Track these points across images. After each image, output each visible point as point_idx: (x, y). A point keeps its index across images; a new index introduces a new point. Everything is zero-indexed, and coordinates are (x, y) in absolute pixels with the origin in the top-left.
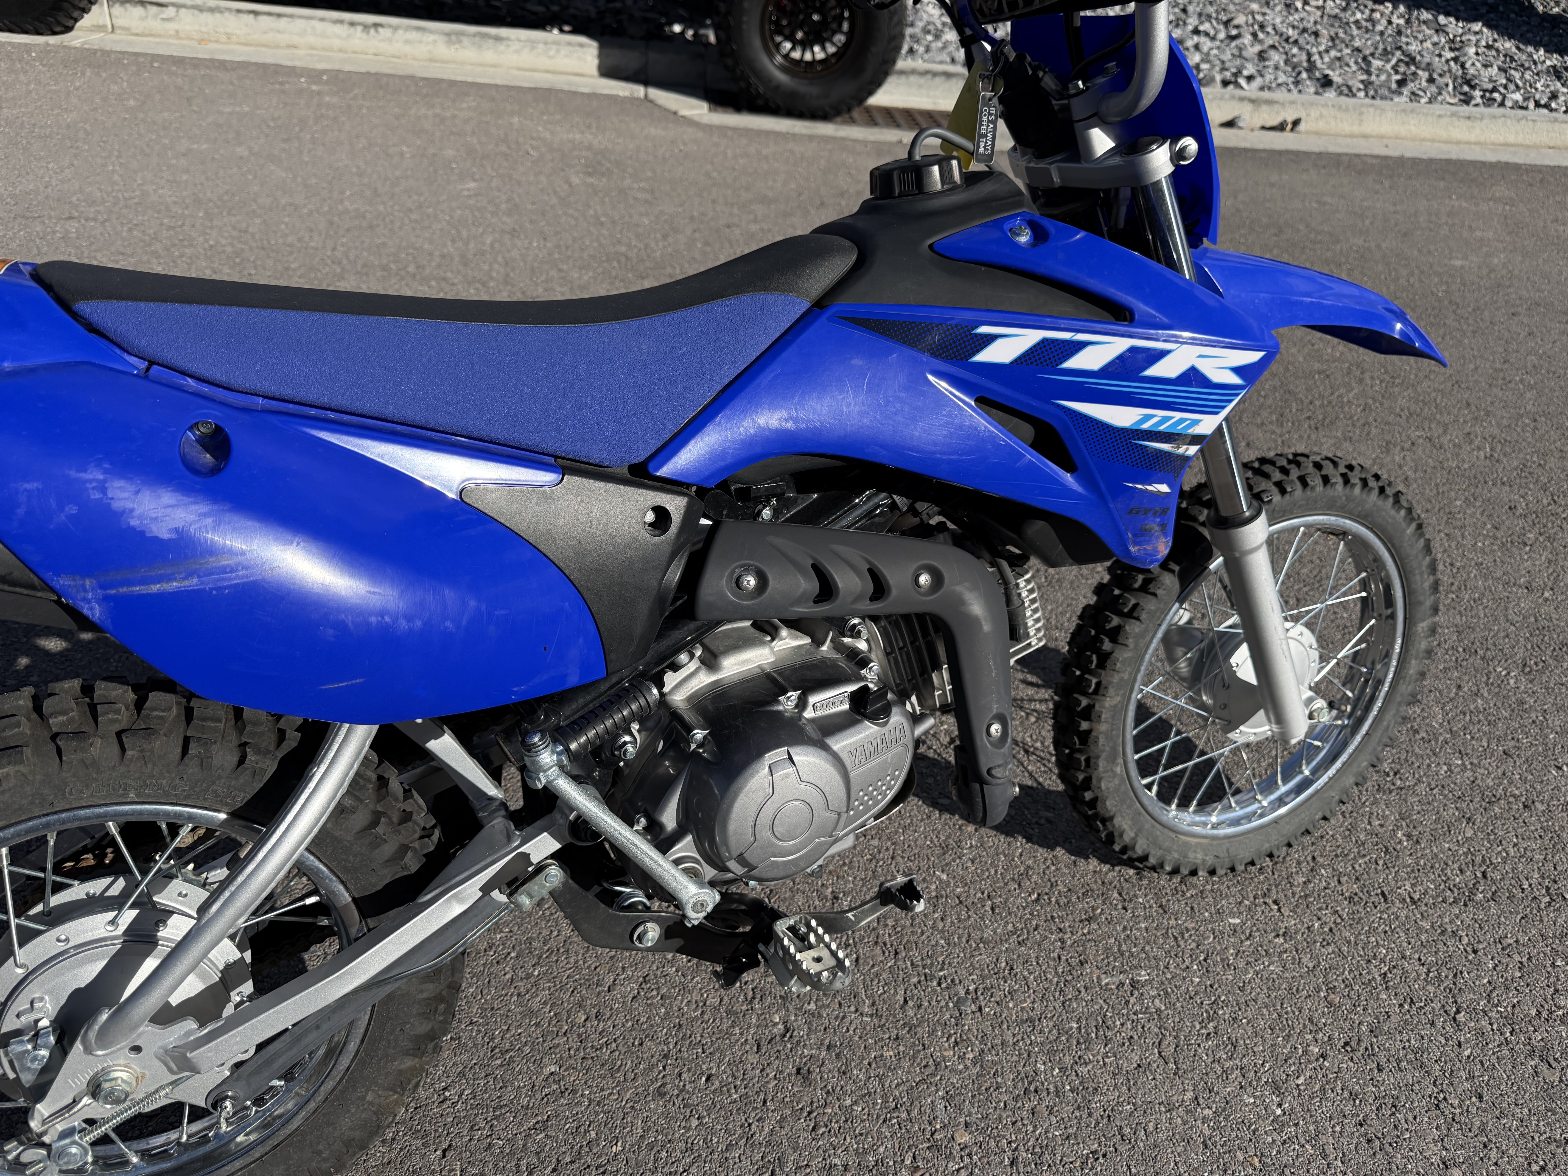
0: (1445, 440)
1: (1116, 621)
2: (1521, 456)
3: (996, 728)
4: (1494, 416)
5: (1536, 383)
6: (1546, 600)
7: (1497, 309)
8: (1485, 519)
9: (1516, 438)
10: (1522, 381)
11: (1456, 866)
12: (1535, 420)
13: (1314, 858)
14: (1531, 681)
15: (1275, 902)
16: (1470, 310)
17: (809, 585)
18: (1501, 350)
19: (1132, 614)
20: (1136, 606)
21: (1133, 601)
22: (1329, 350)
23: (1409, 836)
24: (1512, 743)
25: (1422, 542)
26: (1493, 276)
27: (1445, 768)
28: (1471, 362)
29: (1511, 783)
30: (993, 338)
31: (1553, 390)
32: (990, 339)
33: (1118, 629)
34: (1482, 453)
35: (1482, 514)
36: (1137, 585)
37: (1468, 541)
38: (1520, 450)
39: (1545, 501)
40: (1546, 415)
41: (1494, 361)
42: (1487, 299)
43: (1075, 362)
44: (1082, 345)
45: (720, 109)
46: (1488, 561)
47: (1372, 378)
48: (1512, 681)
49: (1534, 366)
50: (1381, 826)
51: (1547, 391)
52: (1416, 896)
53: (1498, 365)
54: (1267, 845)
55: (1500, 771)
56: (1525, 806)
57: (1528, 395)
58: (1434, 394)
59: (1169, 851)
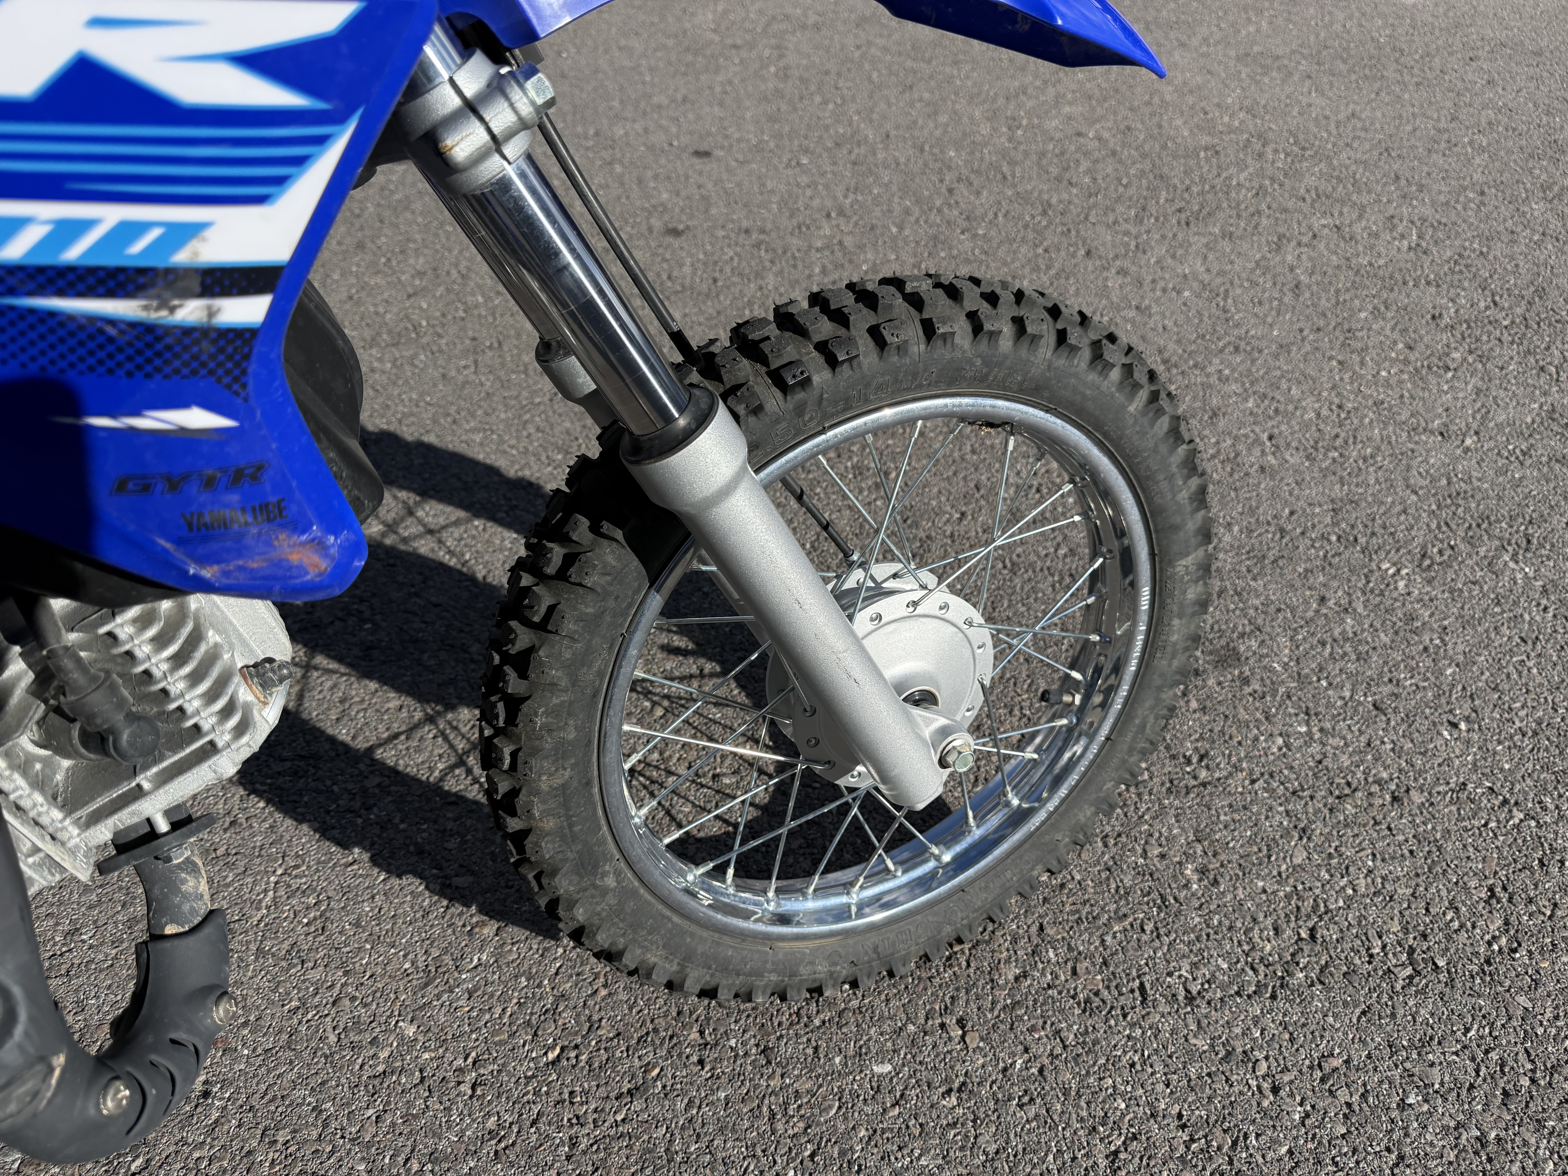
0: (1358, 228)
2: (1457, 243)
4: (1430, 191)
5: (1489, 145)
6: (1467, 450)
7: (1451, 54)
8: (1396, 335)
9: (1454, 217)
10: (1471, 143)
11: (1269, 921)
12: (1482, 193)
13: (1041, 928)
14: (1429, 582)
15: (961, 1023)
16: (1417, 57)
18: (1449, 104)
22: (1226, 119)
23: (1203, 871)
24: (1387, 689)
25: (1164, 423)
26: (1451, 14)
27: (1280, 741)
28: (1408, 121)
29: (1377, 758)
31: (1510, 152)
34: (1405, 243)
35: (1393, 329)
37: (1367, 373)
38: (1458, 234)
39: (1482, 304)
40: (1499, 185)
41: (1438, 120)
42: (1440, 42)
46: (1391, 397)
47: (1276, 151)
48: (1401, 584)
49: (1490, 123)
50: (1162, 856)
51: (1502, 153)
52: (1195, 988)
53: (1443, 125)
54: (949, 929)
55: (1363, 739)
56: (1395, 799)
57: (1478, 161)
58: (1354, 167)
59: (759, 974)
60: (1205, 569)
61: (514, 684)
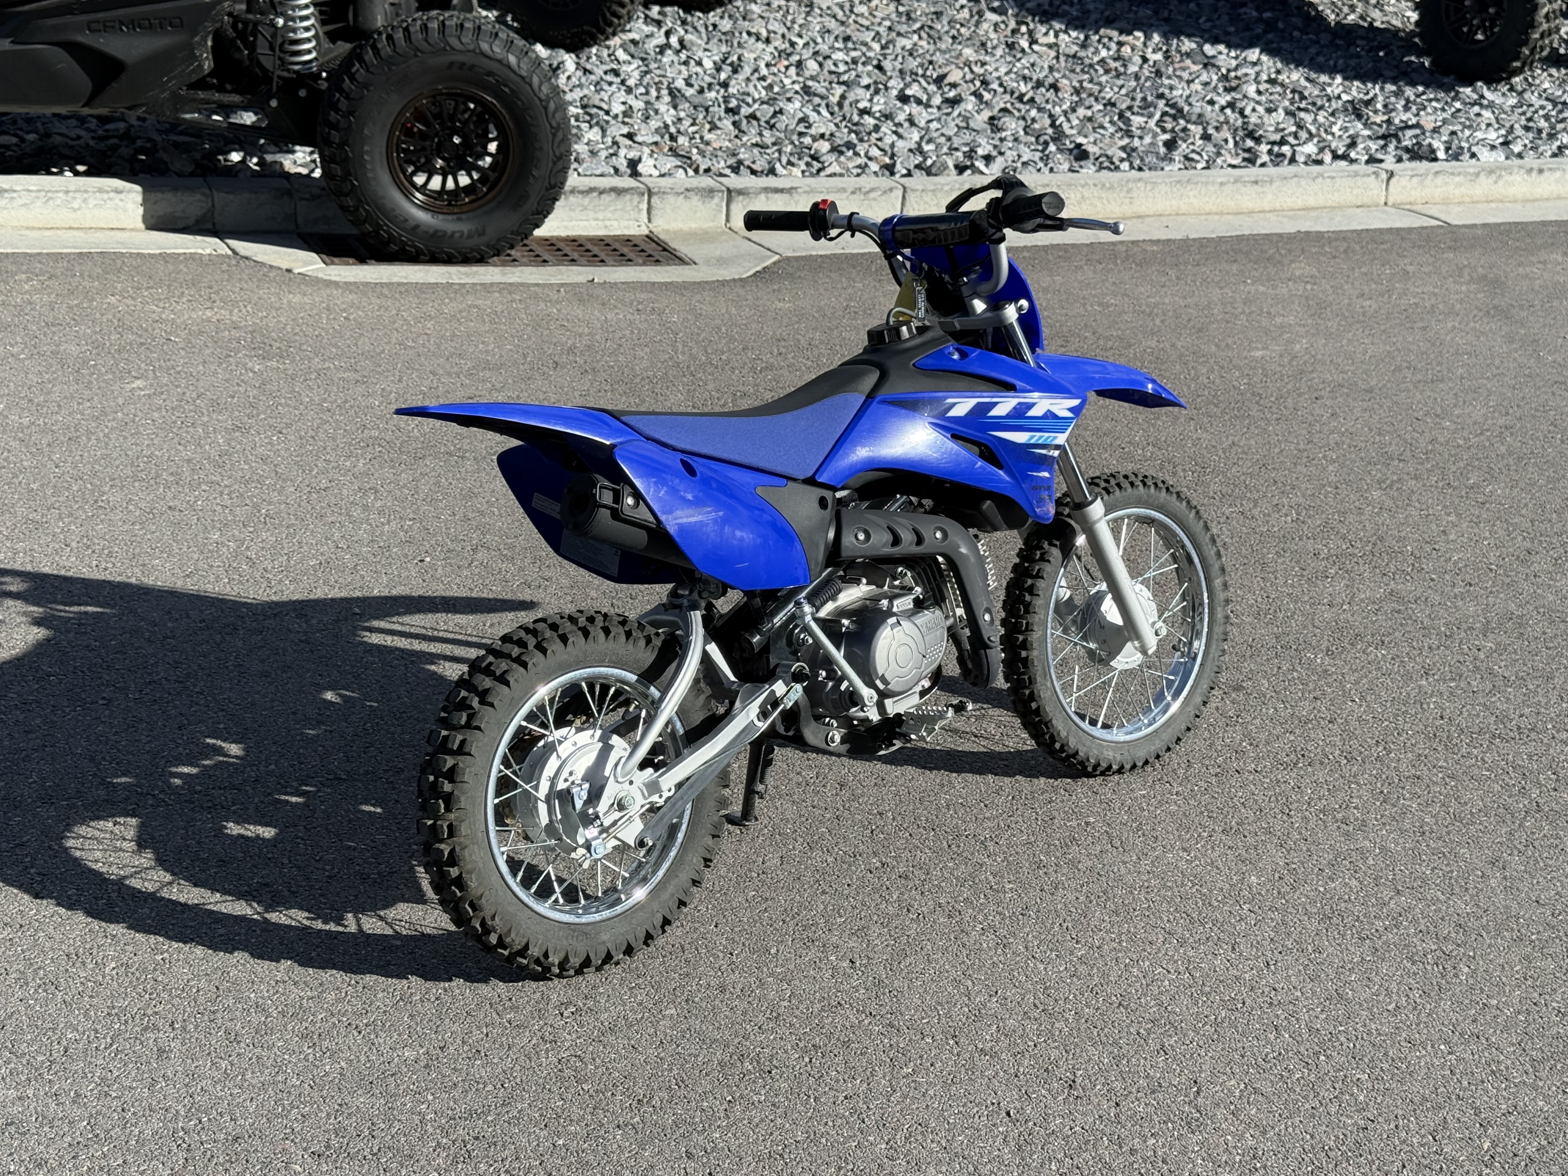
0: (1255, 512)
1: (1030, 582)
2: (1324, 516)
3: (987, 617)
4: (1300, 488)
5: (1338, 457)
7: (1300, 395)
8: (1293, 564)
9: (1319, 503)
10: (1324, 457)
12: (1337, 488)
14: (1333, 659)
16: (1273, 399)
17: (888, 537)
18: (1304, 432)
19: (1039, 576)
20: (1039, 570)
21: (1037, 568)
22: (1140, 452)
26: (1295, 363)
28: (1276, 446)
29: (1319, 711)
30: (954, 404)
31: (1353, 461)
32: (953, 405)
33: (1032, 586)
34: (1289, 518)
35: (1291, 561)
36: (1038, 557)
37: (1280, 581)
38: (1323, 512)
39: (1344, 547)
40: (1348, 483)
41: (1298, 444)
42: (1289, 387)
43: (994, 412)
44: (996, 404)
45: (336, 260)
46: (1297, 592)
47: (1184, 470)
49: (1336, 443)
51: (1348, 463)
53: (1302, 447)
54: (1153, 749)
57: (1331, 468)
58: (1243, 478)
60: (1225, 585)
61: (1028, 598)
